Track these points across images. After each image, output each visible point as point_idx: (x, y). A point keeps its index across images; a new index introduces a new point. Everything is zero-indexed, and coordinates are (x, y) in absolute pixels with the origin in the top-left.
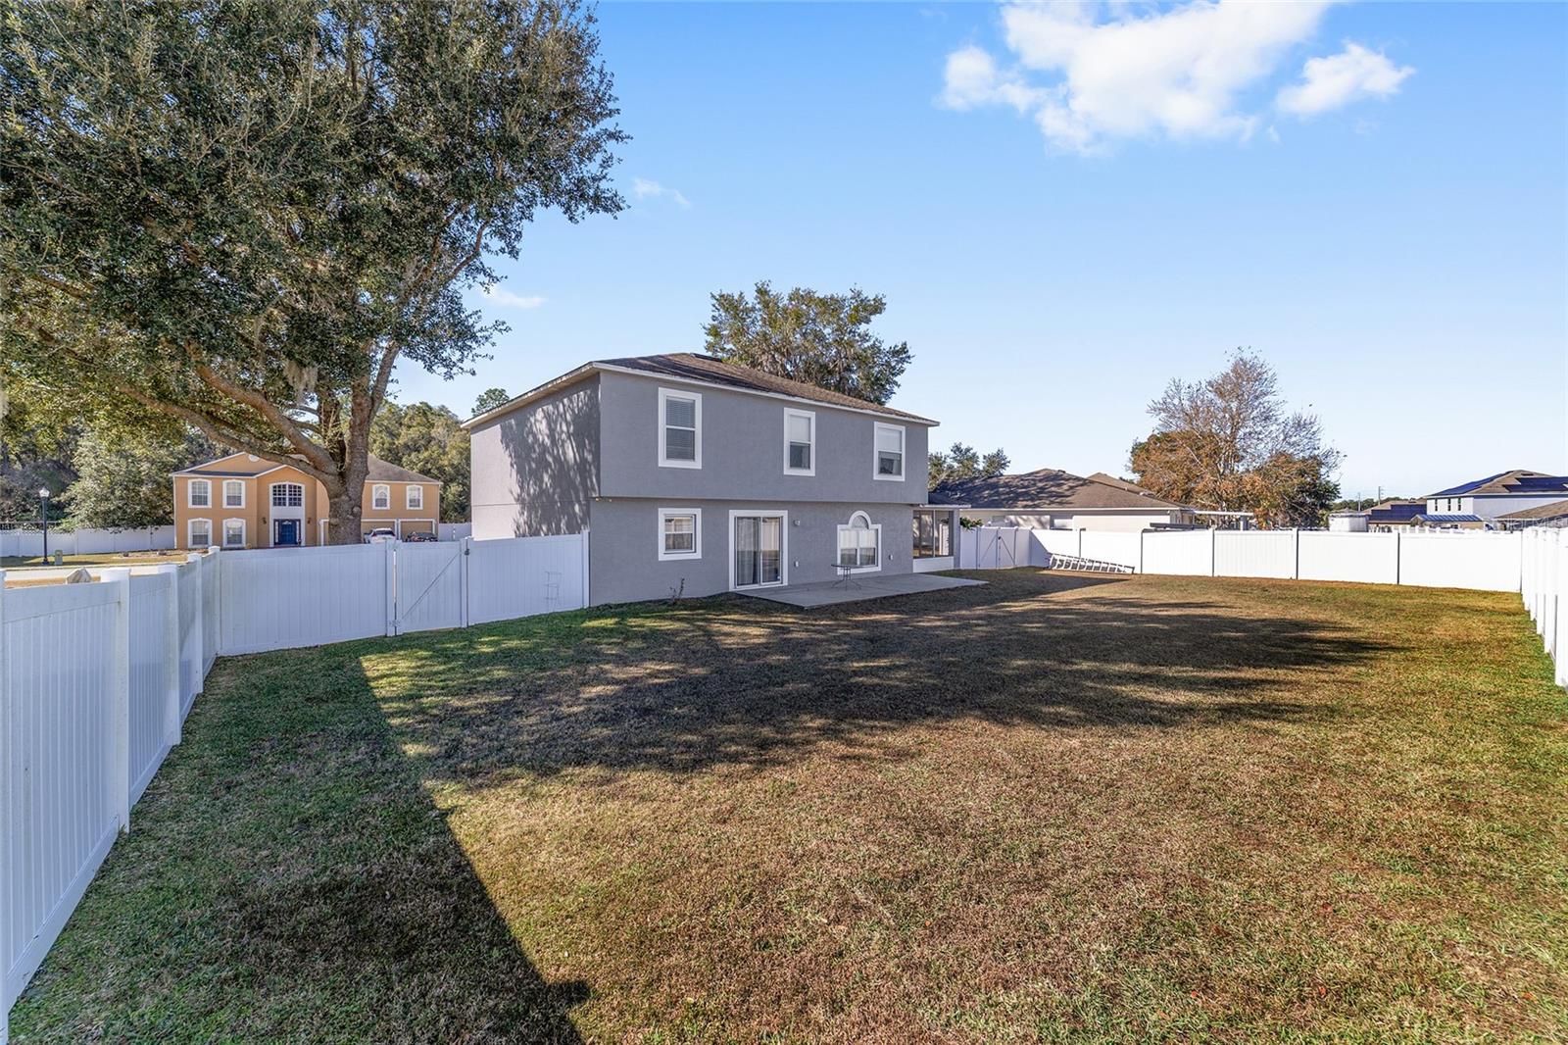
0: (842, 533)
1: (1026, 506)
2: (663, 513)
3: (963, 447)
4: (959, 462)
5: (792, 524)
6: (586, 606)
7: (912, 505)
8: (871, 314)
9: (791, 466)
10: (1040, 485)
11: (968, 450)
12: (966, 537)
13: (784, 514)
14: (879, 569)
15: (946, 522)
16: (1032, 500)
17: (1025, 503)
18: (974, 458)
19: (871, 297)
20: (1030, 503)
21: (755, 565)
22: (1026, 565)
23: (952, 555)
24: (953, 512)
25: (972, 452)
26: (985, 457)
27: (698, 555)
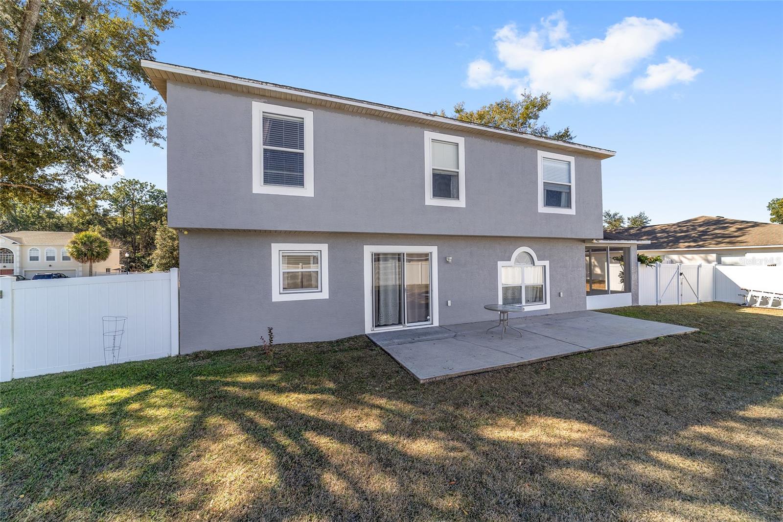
0: (503, 269)
1: (689, 247)
2: (277, 249)
3: (612, 213)
4: (609, 223)
5: (443, 260)
6: (175, 352)
7: (584, 241)
8: (539, 110)
9: (434, 195)
10: (701, 229)
11: (616, 214)
12: (644, 274)
13: (433, 250)
14: (547, 306)
15: (619, 260)
16: (695, 241)
17: (687, 244)
18: (620, 220)
19: (538, 97)
20: (692, 244)
21: (400, 303)
22: (710, 300)
23: (630, 291)
24: (629, 248)
25: (618, 215)
26: (629, 219)
27: (325, 295)
